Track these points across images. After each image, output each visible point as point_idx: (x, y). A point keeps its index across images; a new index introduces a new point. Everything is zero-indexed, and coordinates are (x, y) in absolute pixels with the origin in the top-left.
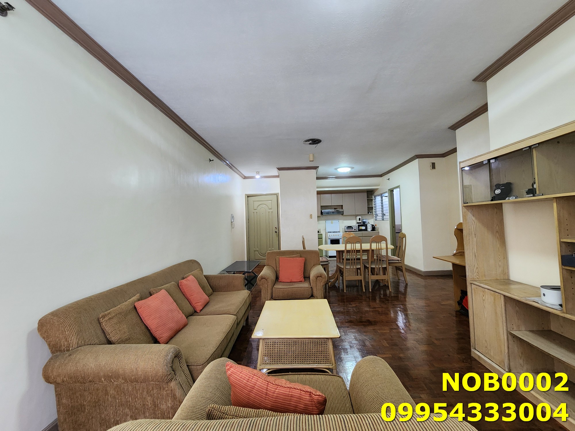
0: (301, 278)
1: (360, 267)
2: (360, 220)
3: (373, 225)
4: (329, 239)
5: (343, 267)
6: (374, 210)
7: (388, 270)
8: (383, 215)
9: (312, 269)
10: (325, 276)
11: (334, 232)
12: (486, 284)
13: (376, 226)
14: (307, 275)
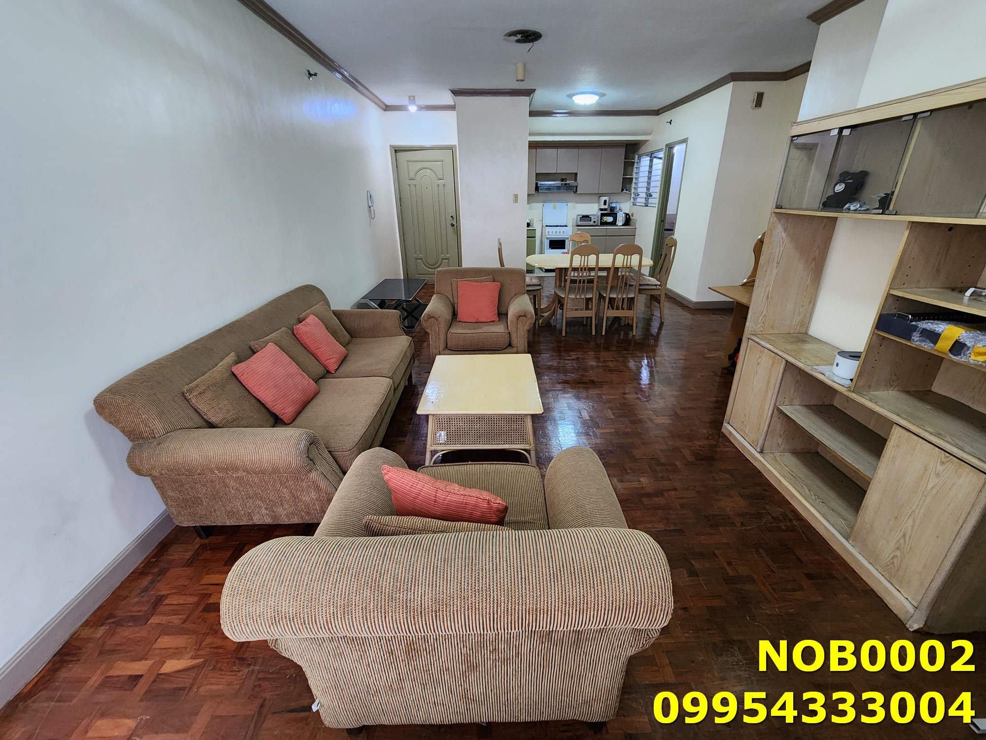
0: (492, 314)
1: (591, 296)
2: (605, 204)
3: (627, 214)
4: (547, 238)
5: (563, 296)
6: (633, 185)
7: (635, 301)
8: (649, 195)
9: (512, 300)
10: (532, 315)
11: (557, 226)
12: (769, 341)
13: (632, 216)
14: (504, 311)
